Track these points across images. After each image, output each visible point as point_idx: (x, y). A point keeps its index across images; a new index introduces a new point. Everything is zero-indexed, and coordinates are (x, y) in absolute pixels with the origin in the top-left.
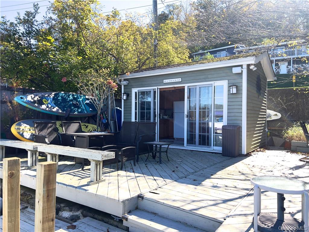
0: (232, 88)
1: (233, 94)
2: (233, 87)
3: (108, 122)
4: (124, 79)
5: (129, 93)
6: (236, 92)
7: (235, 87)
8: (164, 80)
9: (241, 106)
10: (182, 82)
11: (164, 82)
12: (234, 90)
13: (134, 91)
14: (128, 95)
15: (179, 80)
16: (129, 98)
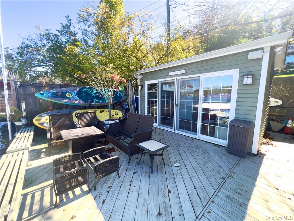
0: (247, 78)
1: (247, 84)
2: (248, 76)
3: (129, 107)
4: (140, 74)
5: (143, 85)
6: (251, 83)
7: (251, 76)
8: (170, 73)
9: (257, 99)
10: (186, 74)
11: (170, 75)
12: (250, 81)
13: (147, 83)
14: (142, 87)
15: (184, 71)
16: (143, 89)
